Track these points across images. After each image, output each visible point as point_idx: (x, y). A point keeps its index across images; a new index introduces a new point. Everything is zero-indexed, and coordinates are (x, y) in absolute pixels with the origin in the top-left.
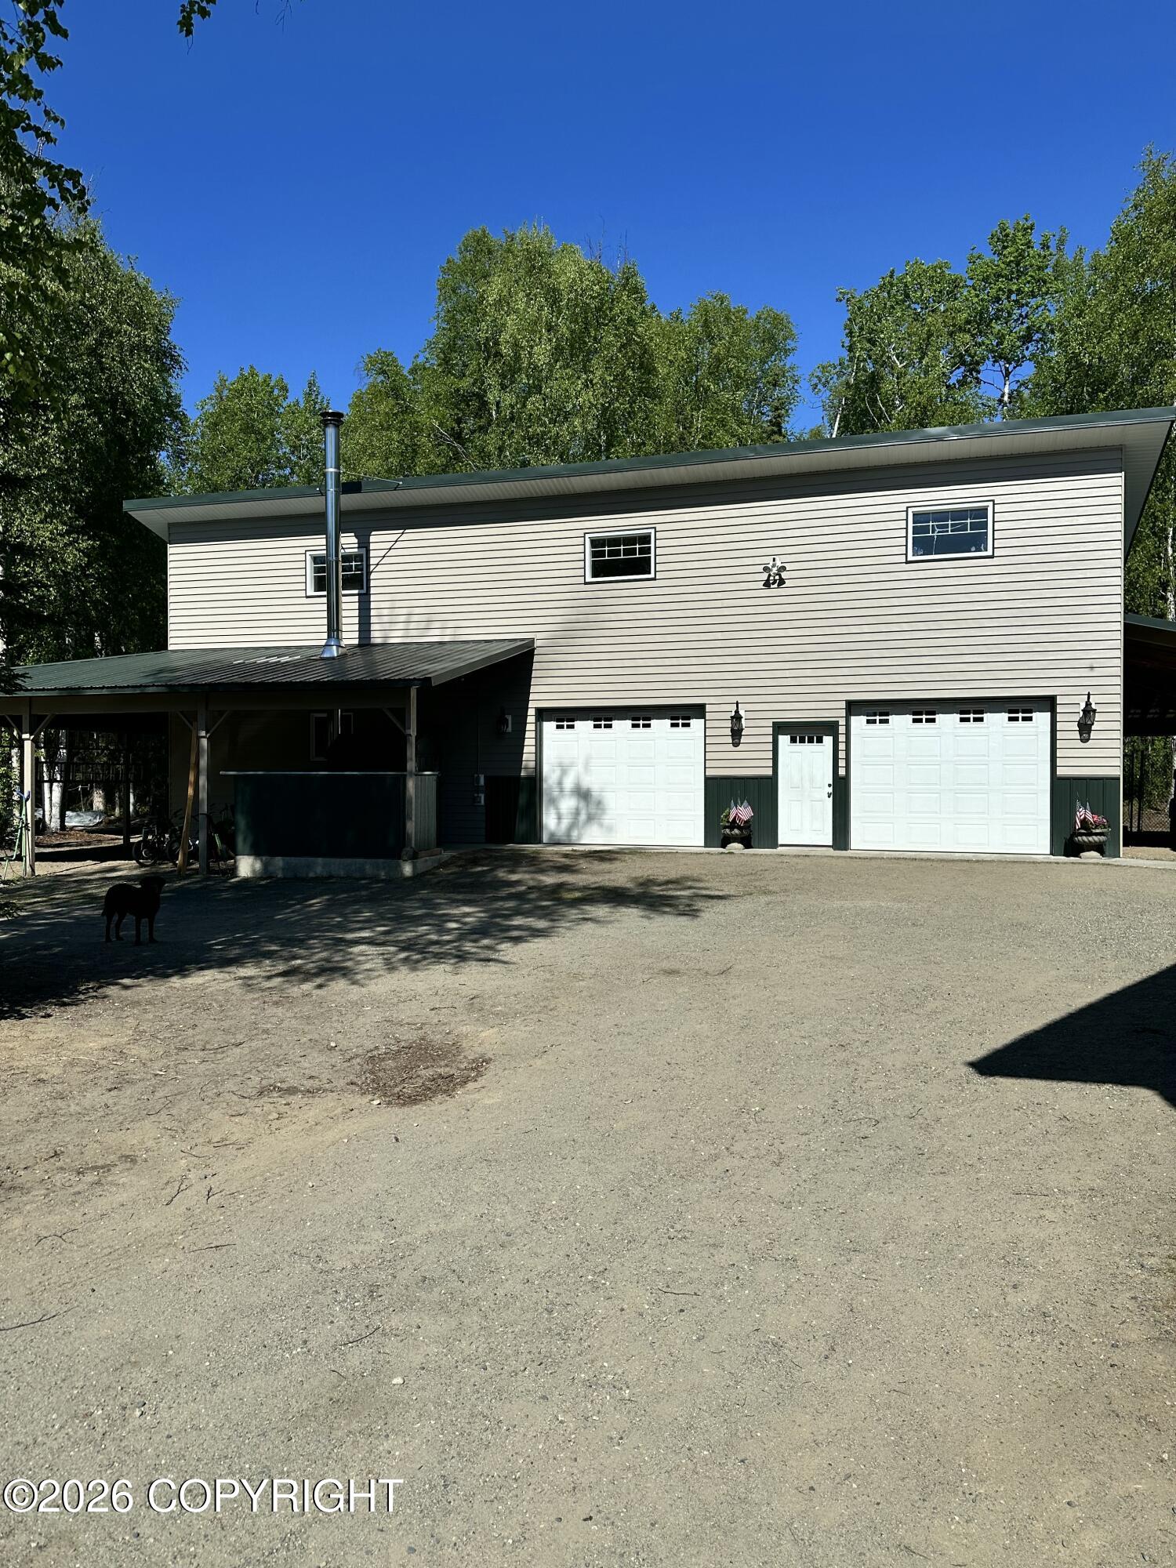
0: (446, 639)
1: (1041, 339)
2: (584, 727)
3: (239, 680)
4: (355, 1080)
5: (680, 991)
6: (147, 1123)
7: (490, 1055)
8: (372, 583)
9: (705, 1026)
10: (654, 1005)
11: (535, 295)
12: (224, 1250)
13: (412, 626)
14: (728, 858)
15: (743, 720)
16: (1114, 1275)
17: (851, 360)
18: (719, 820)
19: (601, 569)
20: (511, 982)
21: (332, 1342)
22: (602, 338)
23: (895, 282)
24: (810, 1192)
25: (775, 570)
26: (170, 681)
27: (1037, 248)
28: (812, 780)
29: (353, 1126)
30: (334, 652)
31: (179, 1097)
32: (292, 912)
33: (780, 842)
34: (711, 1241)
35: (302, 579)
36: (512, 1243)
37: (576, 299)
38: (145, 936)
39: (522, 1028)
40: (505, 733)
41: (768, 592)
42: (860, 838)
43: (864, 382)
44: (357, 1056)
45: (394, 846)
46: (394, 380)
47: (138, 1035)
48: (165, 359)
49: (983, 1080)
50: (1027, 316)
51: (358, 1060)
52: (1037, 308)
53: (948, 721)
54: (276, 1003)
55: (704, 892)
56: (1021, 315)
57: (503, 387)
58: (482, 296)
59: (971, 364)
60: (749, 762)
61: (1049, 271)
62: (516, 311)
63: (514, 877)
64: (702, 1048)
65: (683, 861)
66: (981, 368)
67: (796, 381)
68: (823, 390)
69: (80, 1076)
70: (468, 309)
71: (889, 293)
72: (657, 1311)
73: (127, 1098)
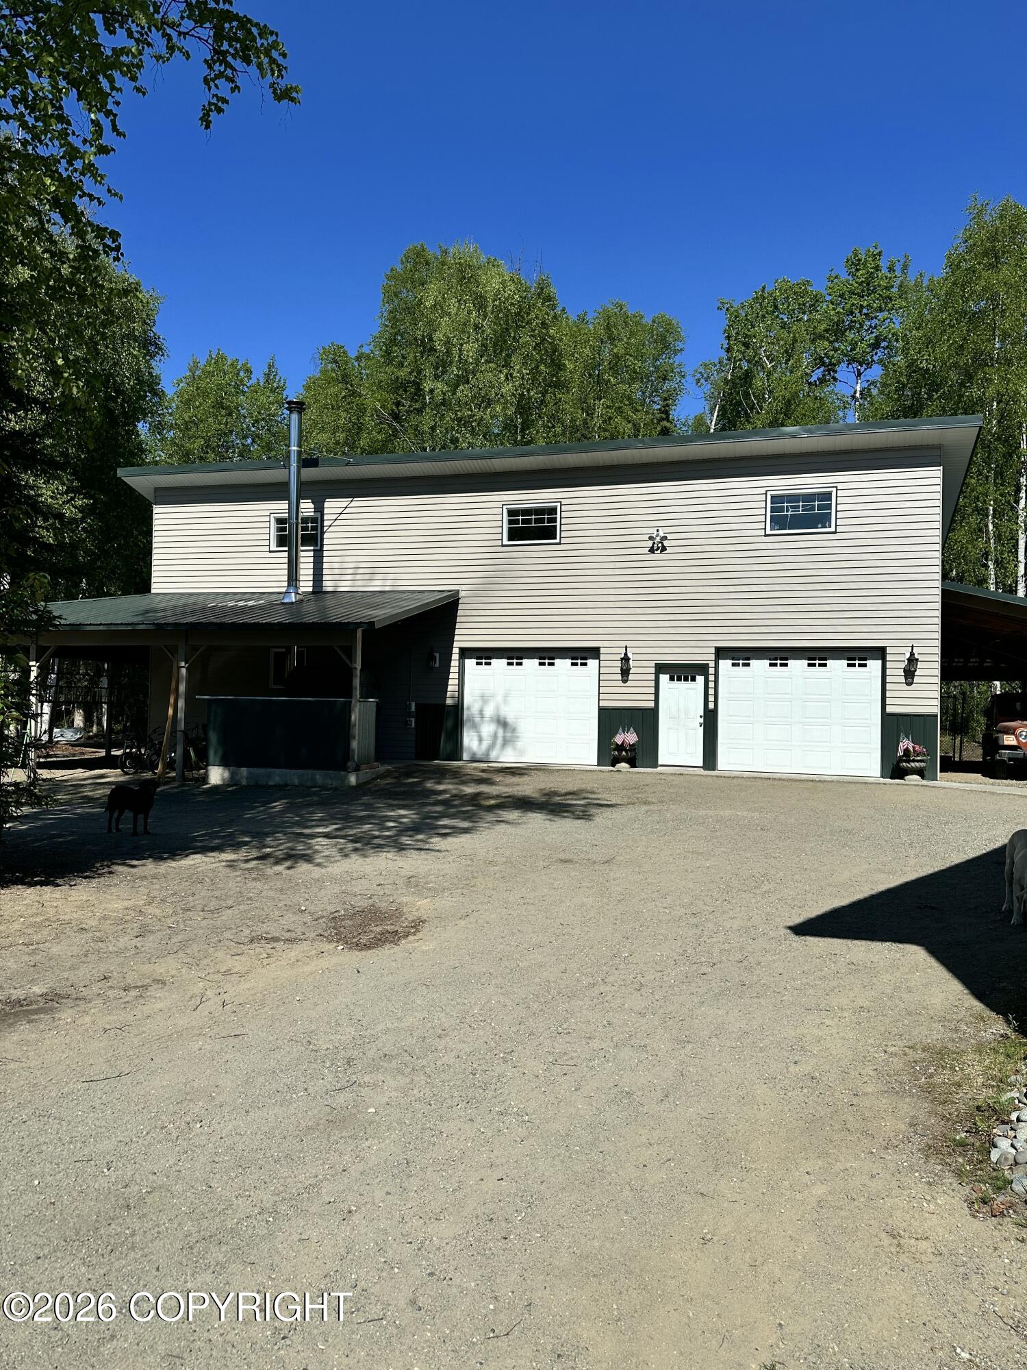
0: (387, 589)
1: (887, 347)
2: (499, 664)
3: (215, 621)
4: (323, 933)
5: (573, 874)
6: (170, 959)
7: (425, 917)
8: (325, 541)
9: (591, 899)
10: (552, 884)
11: (465, 301)
12: (241, 1037)
13: (358, 577)
14: (617, 775)
15: (631, 661)
16: (865, 1057)
17: (729, 359)
18: (610, 743)
19: (516, 534)
20: (440, 867)
21: (325, 1089)
22: (520, 338)
23: (766, 295)
24: (660, 1007)
25: (658, 539)
26: (157, 620)
27: (884, 271)
28: (687, 713)
29: (325, 962)
30: (293, 598)
31: (190, 942)
32: (259, 812)
33: (660, 763)
34: (587, 1035)
35: (267, 537)
36: (446, 1035)
37: (500, 305)
38: (140, 828)
39: (449, 899)
40: (432, 668)
41: (652, 557)
42: (726, 760)
43: (740, 378)
44: (323, 917)
45: (339, 760)
46: (345, 369)
47: (151, 901)
48: (150, 346)
49: (796, 938)
50: (875, 327)
51: (324, 920)
52: (884, 321)
53: (798, 666)
54: (254, 879)
55: (596, 802)
56: (871, 326)
57: (437, 377)
58: (420, 300)
59: (829, 365)
60: (635, 696)
61: (894, 290)
62: (449, 314)
63: (441, 787)
64: (588, 915)
65: (579, 777)
66: (837, 368)
67: (683, 376)
68: (705, 383)
69: (112, 927)
70: (409, 310)
71: (761, 305)
72: (548, 1075)
73: (150, 942)
